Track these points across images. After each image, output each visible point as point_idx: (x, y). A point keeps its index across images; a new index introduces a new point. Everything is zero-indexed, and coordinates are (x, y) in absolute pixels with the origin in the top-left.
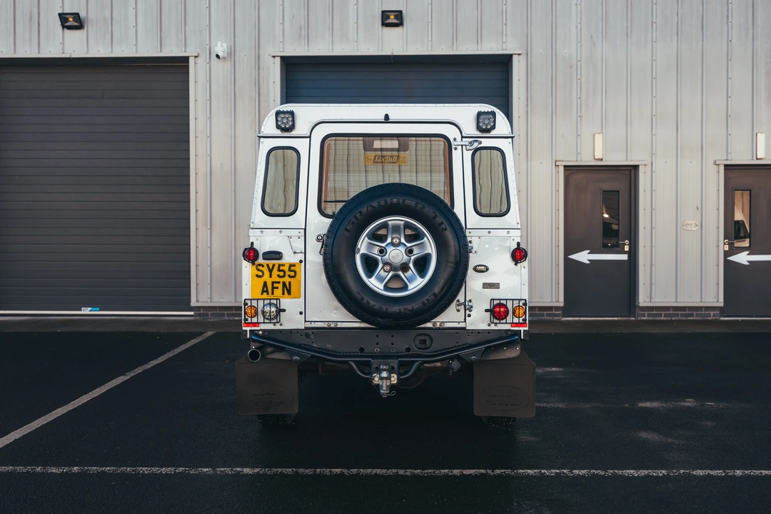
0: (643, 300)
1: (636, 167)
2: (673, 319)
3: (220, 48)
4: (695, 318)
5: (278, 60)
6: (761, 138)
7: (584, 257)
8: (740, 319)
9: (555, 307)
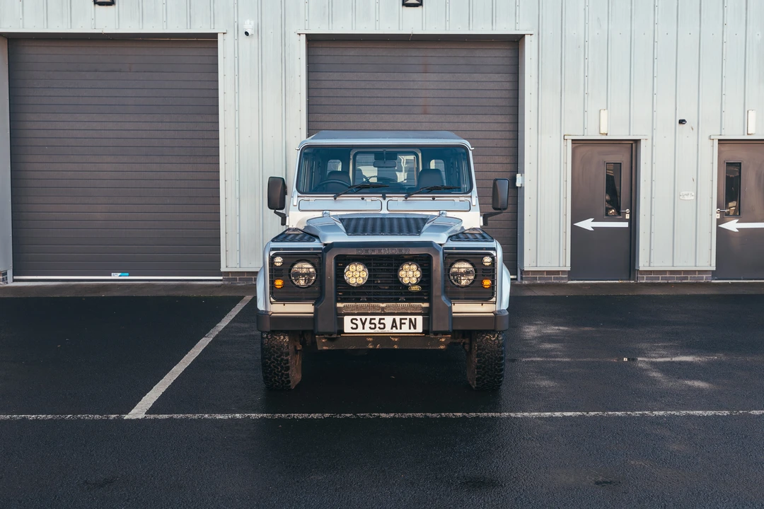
0: (643, 264)
1: (637, 142)
2: (669, 281)
3: (249, 25)
4: (689, 281)
5: (304, 37)
6: (752, 115)
7: (588, 224)
8: (730, 281)
9: (562, 271)
